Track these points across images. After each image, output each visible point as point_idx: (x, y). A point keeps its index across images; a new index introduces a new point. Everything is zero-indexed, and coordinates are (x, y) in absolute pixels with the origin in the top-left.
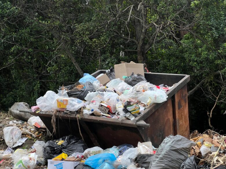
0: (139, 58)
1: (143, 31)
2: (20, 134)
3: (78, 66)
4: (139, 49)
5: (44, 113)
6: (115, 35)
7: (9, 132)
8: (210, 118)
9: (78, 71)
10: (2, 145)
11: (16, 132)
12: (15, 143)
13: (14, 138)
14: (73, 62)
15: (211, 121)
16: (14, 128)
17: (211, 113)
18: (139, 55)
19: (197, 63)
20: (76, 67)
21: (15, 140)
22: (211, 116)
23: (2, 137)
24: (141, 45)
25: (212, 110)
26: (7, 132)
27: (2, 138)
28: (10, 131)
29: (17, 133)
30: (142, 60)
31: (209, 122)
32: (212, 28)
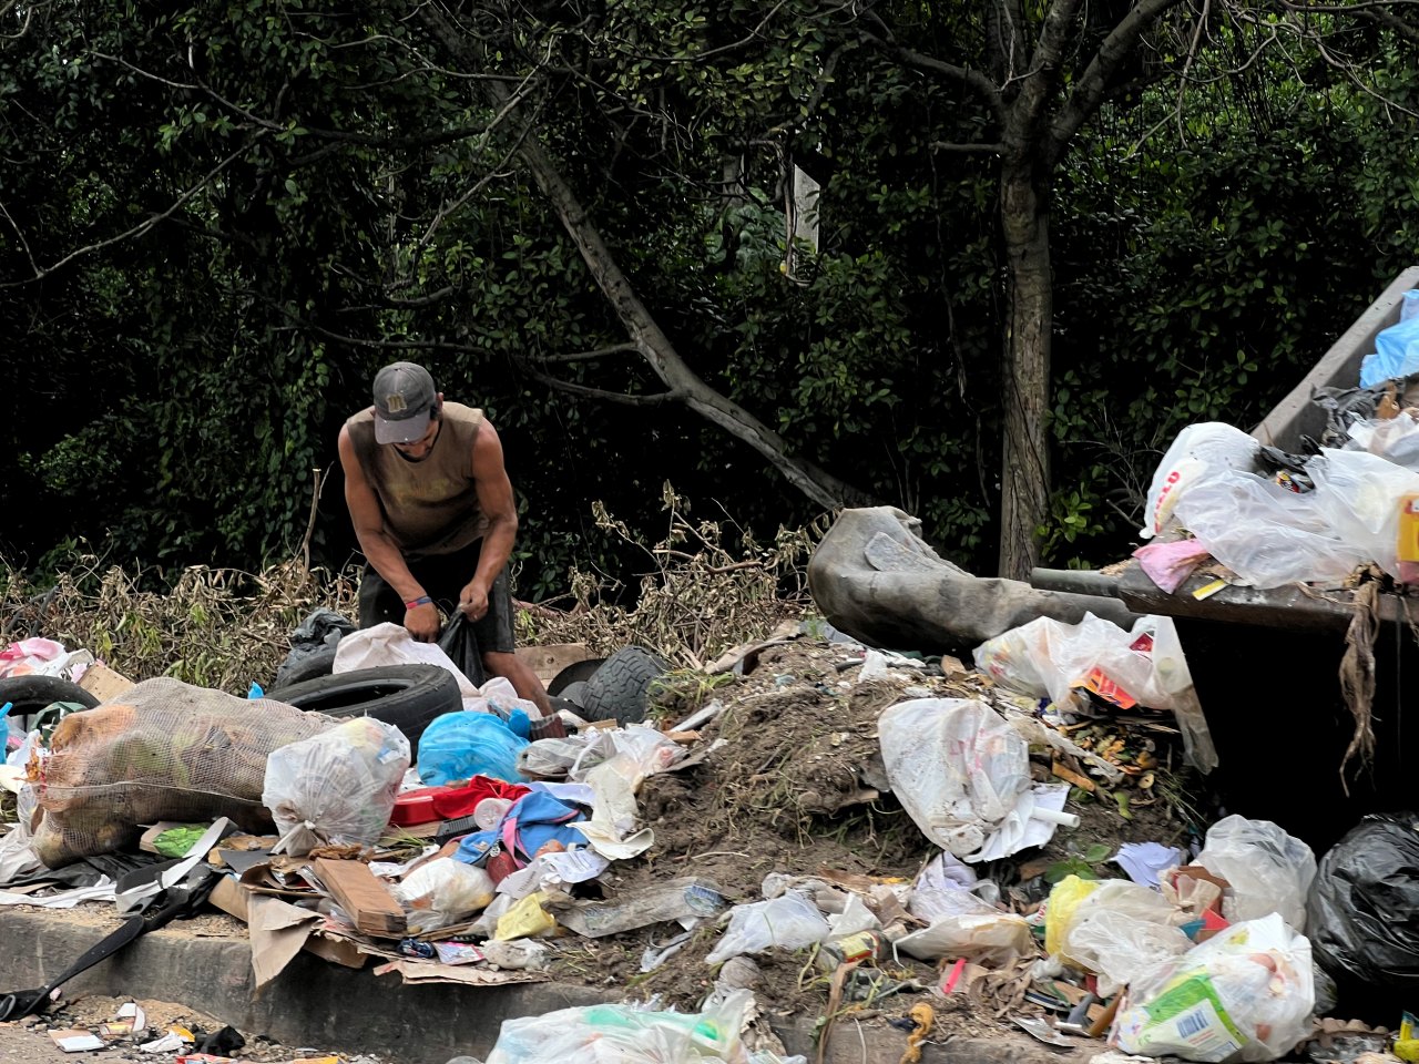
0: (1011, 200)
1: (1053, 13)
2: (1021, 755)
3: (602, 251)
4: (1014, 138)
5: (1260, 600)
6: (864, 40)
7: (937, 744)
9: (600, 282)
10: (872, 837)
11: (992, 742)
12: (995, 823)
13: (984, 786)
14: (564, 218)
16: (961, 713)
18: (1011, 181)
20: (586, 254)
21: (992, 806)
23: (869, 779)
24: (1030, 113)
26: (921, 744)
27: (870, 788)
28: (940, 736)
29: (1000, 747)
30: (1032, 214)
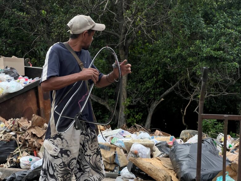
8: (184, 115)
15: (184, 118)
17: (185, 111)
19: (170, 60)
22: (185, 113)
25: (186, 107)
31: (183, 120)
32: (184, 26)
